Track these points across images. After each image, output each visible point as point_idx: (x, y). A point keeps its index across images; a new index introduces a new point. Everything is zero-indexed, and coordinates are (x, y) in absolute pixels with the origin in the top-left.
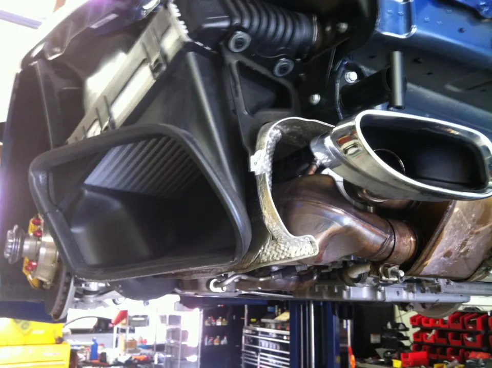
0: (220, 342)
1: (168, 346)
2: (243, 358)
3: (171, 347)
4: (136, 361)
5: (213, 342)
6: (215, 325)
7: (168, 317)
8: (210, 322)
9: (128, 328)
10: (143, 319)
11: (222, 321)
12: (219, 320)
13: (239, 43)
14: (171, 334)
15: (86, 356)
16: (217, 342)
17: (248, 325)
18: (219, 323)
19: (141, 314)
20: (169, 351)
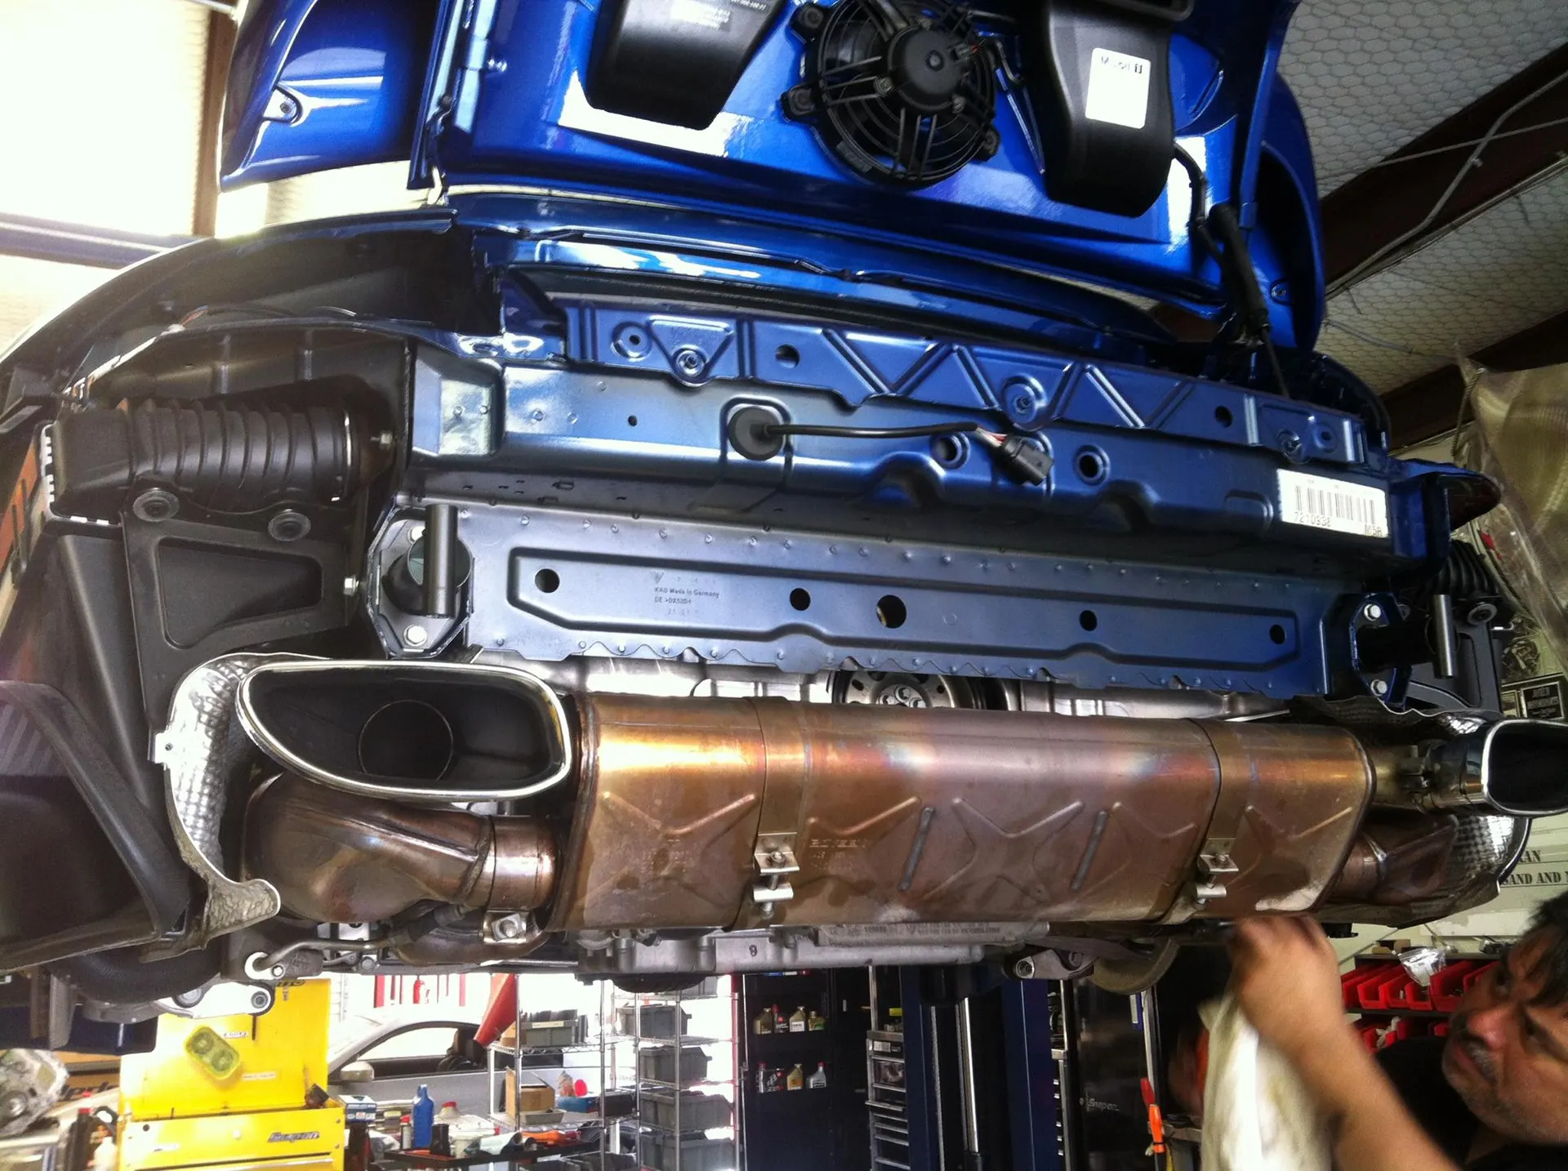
0: (805, 1083)
1: (645, 1101)
2: (873, 1125)
3: (655, 1103)
4: (534, 1147)
5: (782, 1081)
6: (787, 1030)
7: (638, 1012)
8: (770, 1025)
9: (519, 1053)
10: (561, 1024)
11: (806, 1018)
12: (797, 1015)
13: (154, 509)
14: (652, 1062)
15: (400, 1139)
16: (794, 1082)
17: (881, 1027)
18: (797, 1025)
19: (556, 1008)
20: (650, 1113)
